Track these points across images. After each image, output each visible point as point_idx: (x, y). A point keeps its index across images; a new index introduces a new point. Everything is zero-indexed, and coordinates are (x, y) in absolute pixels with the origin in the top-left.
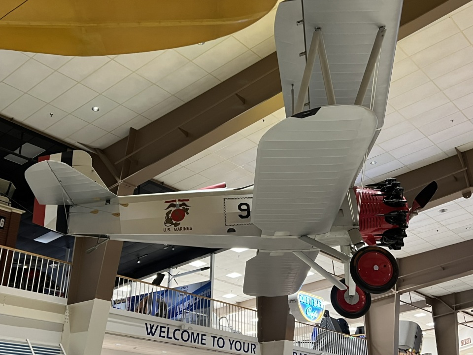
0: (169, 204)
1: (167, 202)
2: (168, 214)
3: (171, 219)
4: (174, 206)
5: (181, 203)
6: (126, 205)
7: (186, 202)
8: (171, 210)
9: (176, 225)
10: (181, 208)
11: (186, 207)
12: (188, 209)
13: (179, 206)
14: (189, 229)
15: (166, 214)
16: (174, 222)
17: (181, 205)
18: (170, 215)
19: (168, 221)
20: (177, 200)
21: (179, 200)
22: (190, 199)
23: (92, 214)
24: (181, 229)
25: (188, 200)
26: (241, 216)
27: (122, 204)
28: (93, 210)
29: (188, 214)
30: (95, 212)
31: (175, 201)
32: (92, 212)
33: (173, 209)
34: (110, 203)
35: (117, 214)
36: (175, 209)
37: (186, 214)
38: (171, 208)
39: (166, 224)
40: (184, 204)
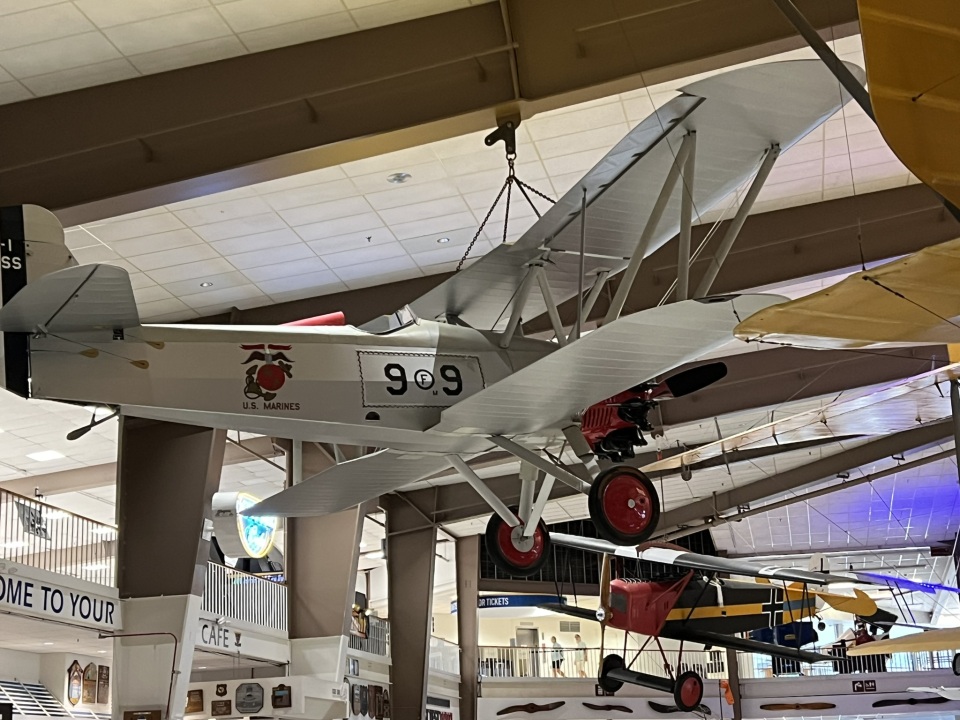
0: (251, 352)
1: (245, 347)
2: (250, 372)
3: (258, 385)
4: (262, 357)
5: (275, 352)
6: (159, 345)
7: (284, 352)
8: (256, 366)
9: (268, 397)
10: (276, 363)
11: (285, 362)
12: (290, 367)
13: (270, 358)
14: (294, 407)
15: (247, 373)
16: (264, 391)
17: (275, 358)
18: (255, 376)
19: (252, 387)
20: (266, 346)
21: (271, 347)
22: (292, 345)
23: (85, 358)
24: (279, 406)
25: (287, 348)
26: (390, 390)
27: (148, 343)
28: (86, 349)
29: (290, 376)
30: (92, 354)
31: (262, 347)
32: (84, 353)
33: (260, 364)
34: (122, 338)
35: (143, 364)
36: (263, 363)
37: (286, 377)
38: (256, 362)
39: (248, 394)
40: (281, 356)
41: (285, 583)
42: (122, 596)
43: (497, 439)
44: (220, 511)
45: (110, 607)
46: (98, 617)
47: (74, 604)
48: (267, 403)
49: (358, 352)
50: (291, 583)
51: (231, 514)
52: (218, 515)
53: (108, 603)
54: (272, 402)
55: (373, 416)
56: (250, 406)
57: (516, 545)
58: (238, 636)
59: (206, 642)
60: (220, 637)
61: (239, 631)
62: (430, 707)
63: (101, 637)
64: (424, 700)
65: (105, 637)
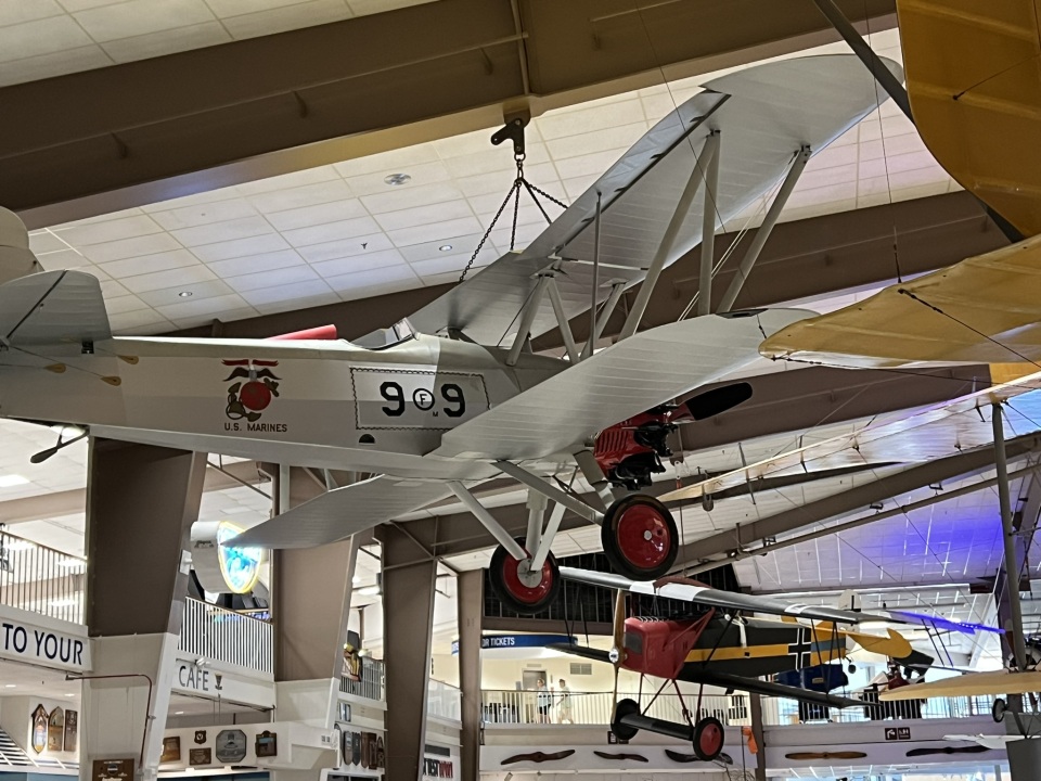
0: (234, 367)
2: (233, 390)
3: (241, 404)
4: (245, 374)
5: (260, 368)
6: (132, 360)
7: (271, 368)
8: (240, 384)
9: (252, 417)
10: (261, 380)
11: (271, 380)
12: (277, 384)
13: (255, 375)
14: (281, 428)
15: (229, 391)
16: (248, 411)
17: (260, 374)
18: (238, 395)
19: (234, 406)
20: (251, 361)
21: (255, 362)
22: (279, 360)
23: (52, 373)
24: (264, 427)
25: (274, 364)
26: (387, 410)
27: (121, 357)
28: (52, 363)
29: (277, 394)
31: (246, 362)
32: (49, 368)
33: (244, 381)
34: (92, 352)
35: (115, 381)
36: (248, 380)
37: (272, 395)
38: (238, 379)
39: (231, 415)
40: (266, 373)
41: (271, 621)
42: (92, 634)
43: (504, 464)
44: (199, 542)
45: (78, 646)
46: (65, 657)
47: (39, 643)
48: (251, 424)
49: (352, 369)
50: (278, 621)
51: (212, 546)
52: (197, 546)
53: (76, 642)
54: (256, 422)
55: (367, 439)
56: (232, 427)
57: (523, 580)
58: (219, 678)
59: (183, 685)
60: (198, 679)
61: (219, 673)
62: (428, 756)
63: (68, 679)
64: (422, 748)
65: (72, 679)
